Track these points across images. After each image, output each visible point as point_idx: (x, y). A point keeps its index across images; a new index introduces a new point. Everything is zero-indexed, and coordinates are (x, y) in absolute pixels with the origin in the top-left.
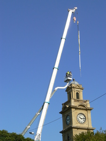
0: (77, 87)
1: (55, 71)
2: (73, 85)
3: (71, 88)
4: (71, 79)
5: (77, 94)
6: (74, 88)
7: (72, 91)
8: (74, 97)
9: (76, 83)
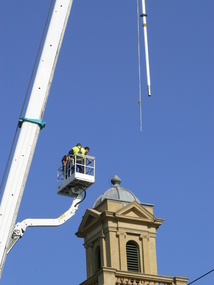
0: (132, 215)
1: (28, 136)
2: (112, 208)
3: (104, 219)
4: (90, 178)
5: (132, 248)
6: (116, 219)
7: (107, 232)
8: (115, 264)
9: (127, 196)
